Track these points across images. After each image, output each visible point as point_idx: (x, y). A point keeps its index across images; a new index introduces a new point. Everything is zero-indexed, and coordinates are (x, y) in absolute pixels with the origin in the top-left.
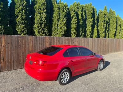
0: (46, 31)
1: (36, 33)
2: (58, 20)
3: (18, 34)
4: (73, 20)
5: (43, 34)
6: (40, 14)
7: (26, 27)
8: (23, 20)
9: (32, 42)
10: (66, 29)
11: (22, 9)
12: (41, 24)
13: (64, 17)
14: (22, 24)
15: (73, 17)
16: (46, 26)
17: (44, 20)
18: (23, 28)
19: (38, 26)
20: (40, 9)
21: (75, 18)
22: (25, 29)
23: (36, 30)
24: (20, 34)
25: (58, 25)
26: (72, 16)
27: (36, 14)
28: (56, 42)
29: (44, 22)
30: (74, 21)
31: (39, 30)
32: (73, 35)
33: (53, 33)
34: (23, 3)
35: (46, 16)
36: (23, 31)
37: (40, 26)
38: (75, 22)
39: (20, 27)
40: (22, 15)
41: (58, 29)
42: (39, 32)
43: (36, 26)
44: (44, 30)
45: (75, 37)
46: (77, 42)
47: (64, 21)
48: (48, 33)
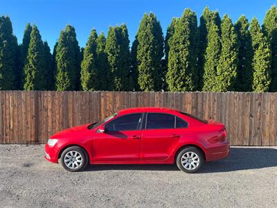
0: (189, 81)
1: (170, 86)
3: (141, 90)
4: (257, 53)
5: (182, 87)
6: (178, 51)
7: (152, 77)
8: (149, 66)
9: (160, 102)
10: (235, 74)
11: (147, 50)
12: (179, 69)
13: (231, 49)
14: (146, 73)
15: (257, 46)
16: (190, 72)
17: (185, 62)
18: (148, 80)
19: (173, 74)
20: (179, 42)
21: (264, 47)
22: (151, 80)
23: (170, 82)
24: (144, 90)
25: (215, 68)
26: (254, 43)
27: (171, 52)
28: (207, 102)
29: (185, 65)
30: (261, 55)
31: (175, 80)
32: (258, 88)
33: (206, 84)
34: (149, 40)
35: (190, 53)
36: (147, 85)
37: (177, 74)
38: (262, 57)
39: (143, 79)
40: (146, 58)
41: (216, 75)
42: (175, 85)
43: (169, 73)
44: (184, 80)
45: (265, 91)
46: (269, 104)
47: (230, 57)
48: (193, 86)
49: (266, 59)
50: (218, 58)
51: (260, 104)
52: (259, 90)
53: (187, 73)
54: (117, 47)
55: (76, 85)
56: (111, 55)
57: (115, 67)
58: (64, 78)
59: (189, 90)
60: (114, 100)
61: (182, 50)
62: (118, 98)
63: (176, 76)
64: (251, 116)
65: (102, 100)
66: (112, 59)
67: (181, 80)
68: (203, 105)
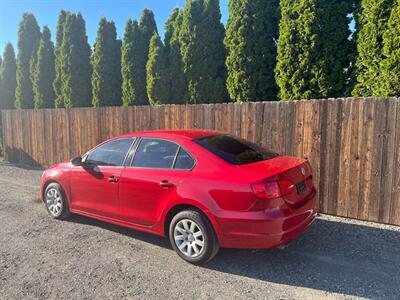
0: (318, 76)
2: (383, 13)
5: (302, 91)
6: (295, 16)
7: (247, 75)
8: (242, 56)
9: (251, 121)
12: (295, 54)
14: (237, 69)
17: (309, 37)
18: (240, 81)
19: (284, 65)
22: (244, 82)
23: (280, 83)
24: (235, 100)
27: (283, 21)
28: (350, 121)
29: (309, 43)
31: (290, 77)
33: (360, 79)
34: (241, 4)
35: (317, 15)
36: (238, 91)
37: (291, 63)
39: (233, 79)
40: (237, 42)
42: (288, 86)
44: (308, 77)
48: (326, 86)
50: (387, 14)
54: (192, 30)
56: (184, 44)
57: (189, 64)
59: (316, 95)
60: (182, 119)
61: (302, 12)
62: (186, 115)
63: (291, 68)
66: (184, 51)
67: (302, 75)
68: (339, 128)
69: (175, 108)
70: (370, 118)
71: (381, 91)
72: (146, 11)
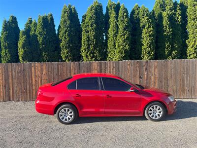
0: (97, 53)
1: (84, 58)
2: (115, 35)
3: (62, 61)
4: (144, 31)
5: (92, 58)
6: (88, 32)
7: (71, 51)
8: (68, 43)
11: (66, 31)
12: (89, 45)
13: (125, 29)
14: (66, 48)
15: (144, 26)
16: (97, 47)
17: (93, 40)
18: (67, 53)
19: (85, 49)
20: (88, 26)
21: (149, 27)
22: (69, 54)
23: (83, 54)
24: (65, 61)
25: (115, 43)
26: (142, 24)
27: (83, 33)
28: (109, 68)
29: (93, 42)
30: (147, 33)
31: (87, 53)
32: (146, 57)
33: (109, 55)
34: (66, 24)
35: (96, 33)
36: (67, 57)
37: (88, 48)
38: (147, 34)
39: (64, 52)
40: (65, 38)
41: (116, 49)
42: (87, 56)
43: (83, 48)
44: (94, 53)
45: (150, 59)
46: (153, 68)
47: (124, 35)
48: (99, 57)
49: (150, 36)
50: (116, 36)
51: (146, 69)
52: (146, 59)
53: (95, 48)
54: (44, 30)
55: (15, 59)
56: (39, 36)
57: (42, 45)
58: (6, 54)
59: (96, 60)
60: (42, 69)
61: (90, 31)
62: (44, 67)
63: (87, 50)
64: (140, 77)
65: (33, 69)
66: (40, 39)
67: (91, 53)
68: (105, 70)
69: (37, 64)
70: (114, 67)
71: (116, 59)
72: (12, 17)
